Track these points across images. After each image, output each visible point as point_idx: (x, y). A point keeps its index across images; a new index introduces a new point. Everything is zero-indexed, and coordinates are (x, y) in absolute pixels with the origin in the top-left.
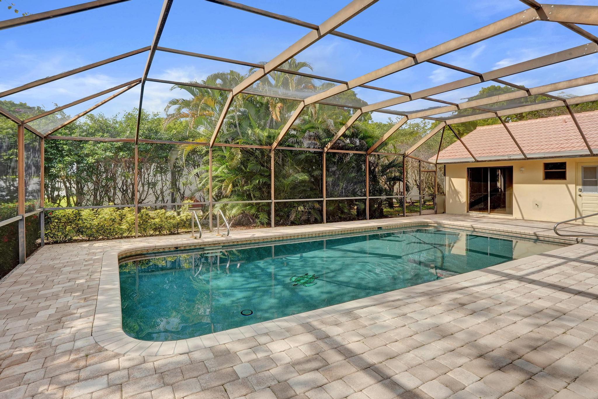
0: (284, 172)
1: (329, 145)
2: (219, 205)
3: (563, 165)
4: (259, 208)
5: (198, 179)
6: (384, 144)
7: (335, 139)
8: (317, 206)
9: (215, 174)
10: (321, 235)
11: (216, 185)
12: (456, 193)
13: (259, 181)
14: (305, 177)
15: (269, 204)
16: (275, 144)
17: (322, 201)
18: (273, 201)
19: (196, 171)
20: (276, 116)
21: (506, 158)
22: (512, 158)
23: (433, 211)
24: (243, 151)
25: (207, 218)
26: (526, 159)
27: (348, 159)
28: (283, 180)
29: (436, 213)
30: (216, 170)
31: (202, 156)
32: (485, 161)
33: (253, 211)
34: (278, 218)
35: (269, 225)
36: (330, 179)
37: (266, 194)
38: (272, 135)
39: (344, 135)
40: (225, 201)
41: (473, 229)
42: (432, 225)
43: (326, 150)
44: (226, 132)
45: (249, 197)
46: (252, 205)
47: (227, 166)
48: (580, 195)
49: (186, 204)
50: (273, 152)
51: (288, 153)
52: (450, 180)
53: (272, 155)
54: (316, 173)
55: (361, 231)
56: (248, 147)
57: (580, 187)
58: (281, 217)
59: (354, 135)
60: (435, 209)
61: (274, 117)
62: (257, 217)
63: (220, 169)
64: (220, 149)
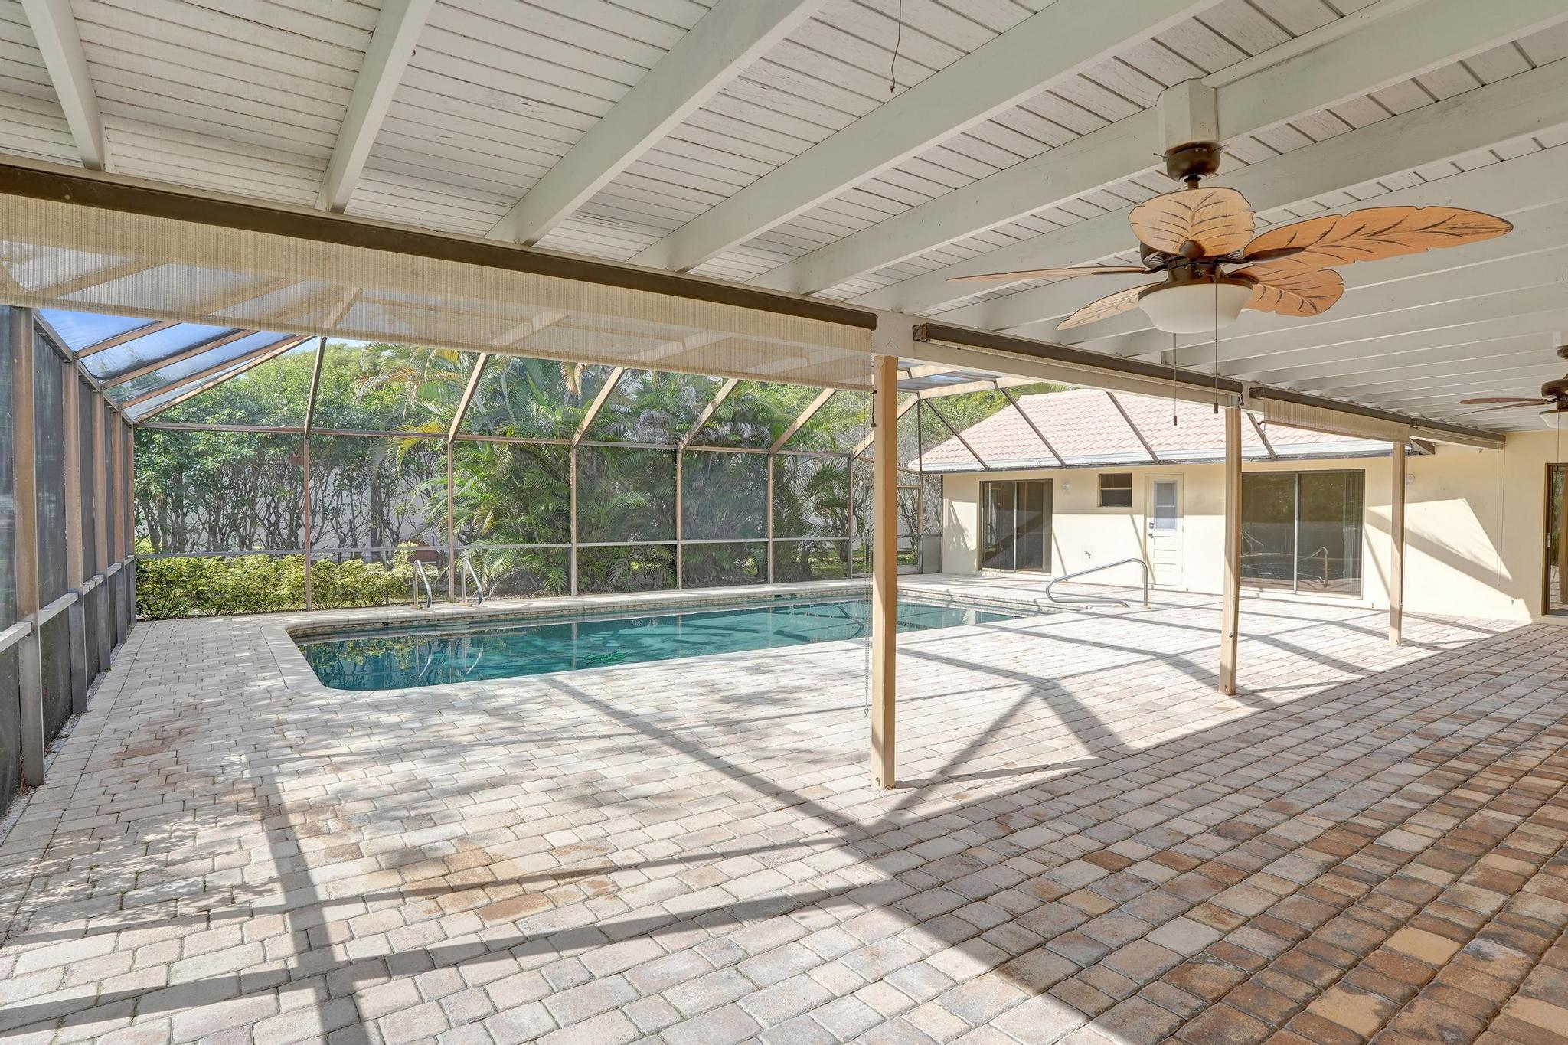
0: (598, 490)
1: (686, 438)
2: (467, 553)
3: (1126, 480)
4: (547, 557)
5: (428, 501)
6: (804, 435)
7: (696, 427)
8: (666, 554)
9: (458, 492)
10: (658, 606)
11: (462, 515)
12: (960, 530)
13: (547, 507)
14: (636, 498)
15: (567, 552)
16: (577, 437)
17: (675, 546)
18: (574, 544)
19: (423, 486)
20: (574, 383)
21: (1034, 464)
22: (1043, 464)
23: (915, 569)
24: (514, 448)
25: (443, 579)
26: (1064, 466)
27: (733, 463)
28: (596, 506)
29: (921, 572)
30: (461, 486)
31: (436, 455)
32: (1001, 469)
33: (535, 565)
34: (587, 579)
35: (566, 591)
36: (694, 504)
37: (562, 532)
38: (572, 419)
39: (714, 417)
40: (481, 544)
41: (947, 598)
43: (681, 446)
44: (482, 410)
45: (530, 538)
46: (533, 553)
47: (482, 478)
48: (1151, 535)
49: (403, 549)
50: (574, 451)
51: (605, 452)
52: (951, 505)
53: (572, 457)
54: (666, 490)
55: (739, 600)
56: (523, 441)
57: (1151, 520)
58: (593, 577)
59: (737, 418)
60: (919, 565)
61: (570, 386)
62: (544, 577)
63: (470, 483)
64: (473, 445)
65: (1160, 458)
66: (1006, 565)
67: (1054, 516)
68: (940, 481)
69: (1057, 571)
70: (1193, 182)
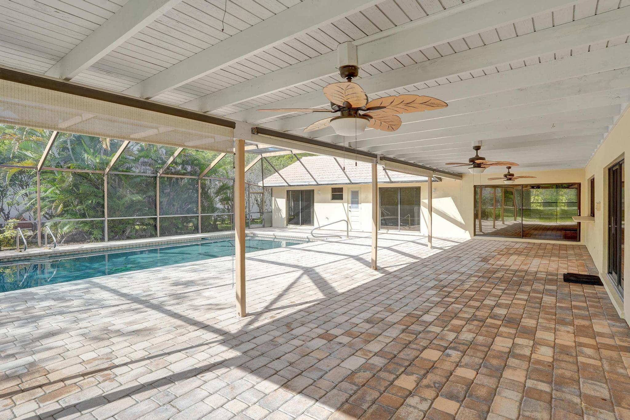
0: (118, 194)
1: (161, 171)
2: (49, 224)
3: (341, 190)
4: (93, 225)
5: (26, 199)
6: (214, 171)
7: (166, 166)
8: (152, 222)
9: (43, 195)
10: (148, 245)
11: (46, 206)
12: (279, 210)
13: (92, 202)
14: (138, 197)
15: (103, 222)
16: (107, 170)
17: (156, 218)
18: (106, 218)
19: (23, 192)
20: (107, 145)
21: (307, 184)
22: (310, 184)
23: (261, 225)
24: (74, 174)
25: (35, 236)
26: (318, 185)
27: (183, 183)
28: (117, 201)
29: (264, 227)
30: (45, 192)
31: (31, 177)
32: (294, 186)
33: (86, 228)
34: (113, 234)
35: (102, 240)
36: (165, 200)
37: (100, 213)
38: (105, 162)
39: (174, 162)
40: (57, 219)
41: (274, 237)
42: (250, 235)
43: (159, 175)
44: (57, 156)
45: (84, 216)
46: (85, 223)
47: (57, 188)
48: (350, 211)
49: (10, 222)
50: (106, 176)
51: (122, 177)
52: (275, 200)
53: (105, 178)
54: (151, 194)
55: (186, 241)
56: (79, 171)
57: (350, 205)
58: (116, 233)
59: (184, 163)
60: (263, 224)
61: (104, 146)
62: (91, 233)
63: (50, 190)
64: (52, 172)
65: (353, 182)
66: (297, 223)
67: (315, 204)
68: (271, 190)
69: (316, 225)
70: (349, 80)
